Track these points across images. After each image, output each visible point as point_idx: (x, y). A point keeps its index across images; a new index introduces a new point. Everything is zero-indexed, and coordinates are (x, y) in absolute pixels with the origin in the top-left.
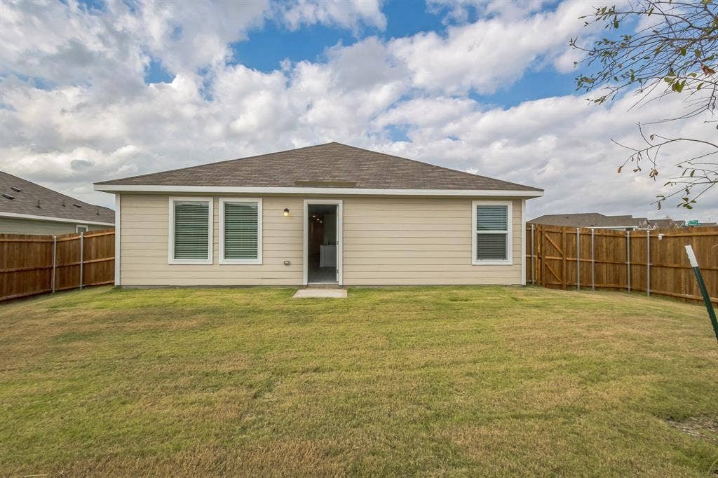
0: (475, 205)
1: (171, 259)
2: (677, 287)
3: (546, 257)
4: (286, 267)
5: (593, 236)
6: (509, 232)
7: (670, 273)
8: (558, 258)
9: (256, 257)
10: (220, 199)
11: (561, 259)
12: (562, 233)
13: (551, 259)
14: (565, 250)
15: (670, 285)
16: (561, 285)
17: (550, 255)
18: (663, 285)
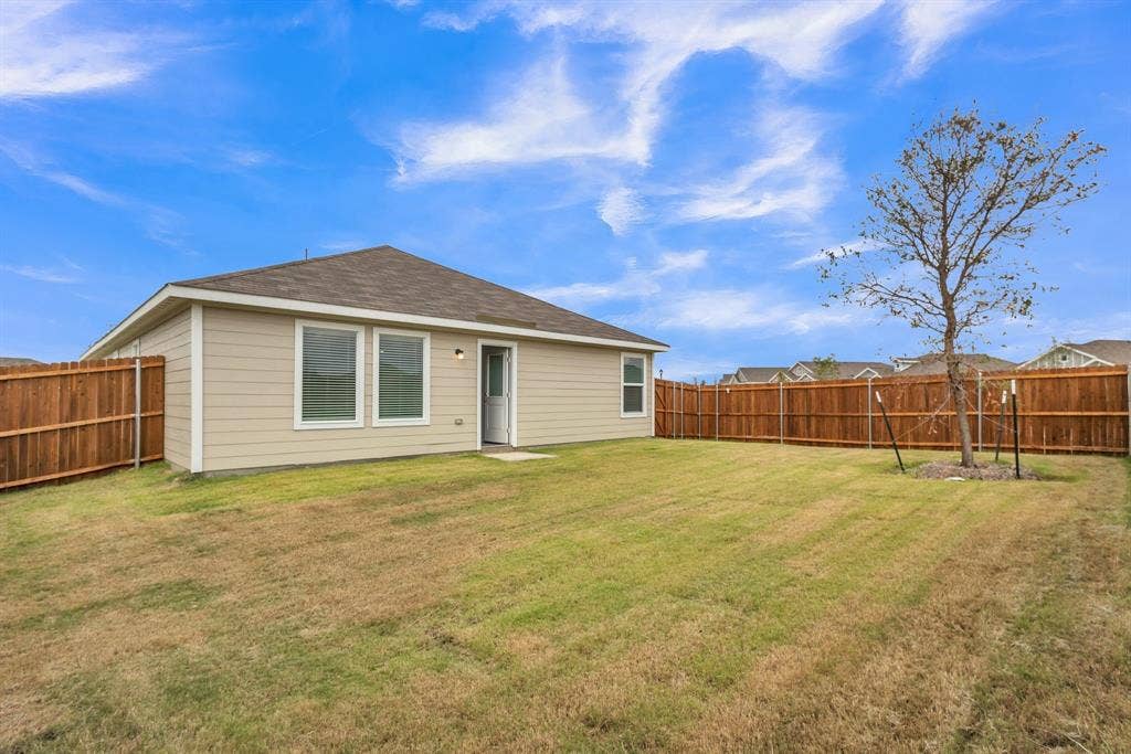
0: (622, 356)
1: (299, 423)
2: (739, 431)
4: (459, 427)
6: (644, 385)
7: (734, 420)
9: (420, 415)
10: (375, 329)
15: (734, 429)
18: (728, 430)
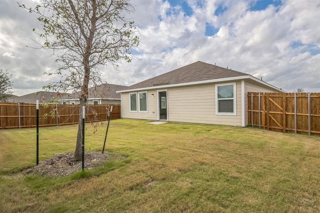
0: (216, 86)
1: (130, 111)
3: (270, 112)
4: (153, 114)
5: (309, 98)
6: (235, 98)
8: (279, 113)
9: (146, 110)
10: (139, 92)
11: (282, 113)
12: (282, 97)
13: (275, 113)
14: (284, 107)
16: (282, 129)
17: (274, 110)
